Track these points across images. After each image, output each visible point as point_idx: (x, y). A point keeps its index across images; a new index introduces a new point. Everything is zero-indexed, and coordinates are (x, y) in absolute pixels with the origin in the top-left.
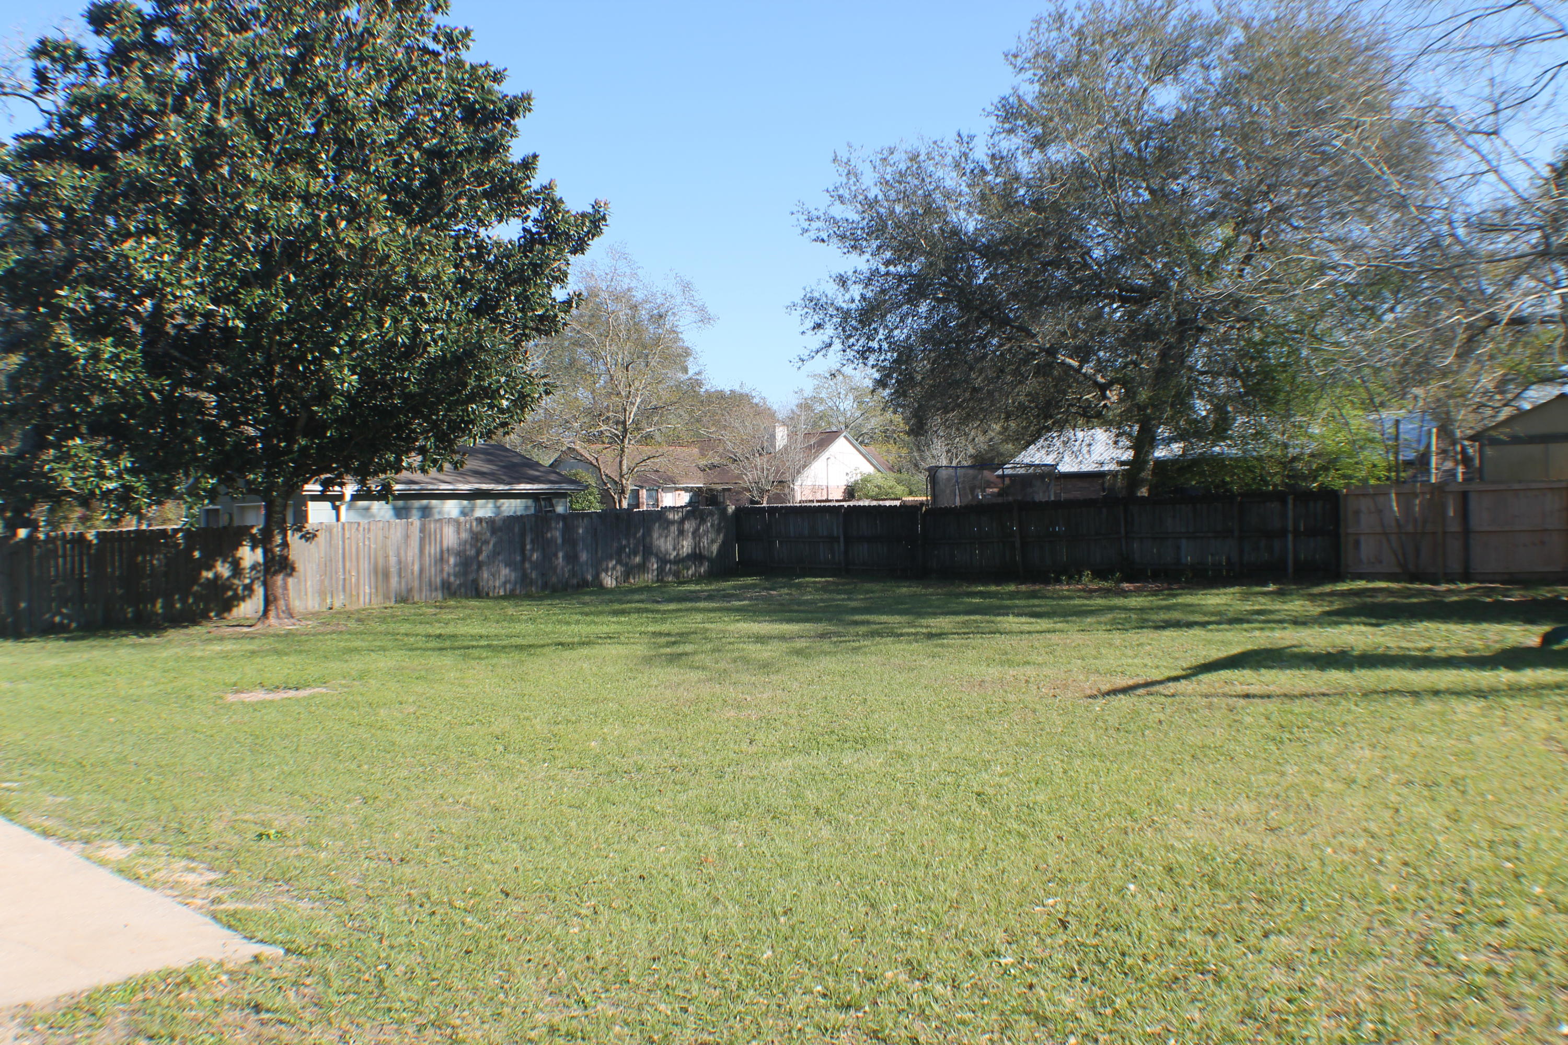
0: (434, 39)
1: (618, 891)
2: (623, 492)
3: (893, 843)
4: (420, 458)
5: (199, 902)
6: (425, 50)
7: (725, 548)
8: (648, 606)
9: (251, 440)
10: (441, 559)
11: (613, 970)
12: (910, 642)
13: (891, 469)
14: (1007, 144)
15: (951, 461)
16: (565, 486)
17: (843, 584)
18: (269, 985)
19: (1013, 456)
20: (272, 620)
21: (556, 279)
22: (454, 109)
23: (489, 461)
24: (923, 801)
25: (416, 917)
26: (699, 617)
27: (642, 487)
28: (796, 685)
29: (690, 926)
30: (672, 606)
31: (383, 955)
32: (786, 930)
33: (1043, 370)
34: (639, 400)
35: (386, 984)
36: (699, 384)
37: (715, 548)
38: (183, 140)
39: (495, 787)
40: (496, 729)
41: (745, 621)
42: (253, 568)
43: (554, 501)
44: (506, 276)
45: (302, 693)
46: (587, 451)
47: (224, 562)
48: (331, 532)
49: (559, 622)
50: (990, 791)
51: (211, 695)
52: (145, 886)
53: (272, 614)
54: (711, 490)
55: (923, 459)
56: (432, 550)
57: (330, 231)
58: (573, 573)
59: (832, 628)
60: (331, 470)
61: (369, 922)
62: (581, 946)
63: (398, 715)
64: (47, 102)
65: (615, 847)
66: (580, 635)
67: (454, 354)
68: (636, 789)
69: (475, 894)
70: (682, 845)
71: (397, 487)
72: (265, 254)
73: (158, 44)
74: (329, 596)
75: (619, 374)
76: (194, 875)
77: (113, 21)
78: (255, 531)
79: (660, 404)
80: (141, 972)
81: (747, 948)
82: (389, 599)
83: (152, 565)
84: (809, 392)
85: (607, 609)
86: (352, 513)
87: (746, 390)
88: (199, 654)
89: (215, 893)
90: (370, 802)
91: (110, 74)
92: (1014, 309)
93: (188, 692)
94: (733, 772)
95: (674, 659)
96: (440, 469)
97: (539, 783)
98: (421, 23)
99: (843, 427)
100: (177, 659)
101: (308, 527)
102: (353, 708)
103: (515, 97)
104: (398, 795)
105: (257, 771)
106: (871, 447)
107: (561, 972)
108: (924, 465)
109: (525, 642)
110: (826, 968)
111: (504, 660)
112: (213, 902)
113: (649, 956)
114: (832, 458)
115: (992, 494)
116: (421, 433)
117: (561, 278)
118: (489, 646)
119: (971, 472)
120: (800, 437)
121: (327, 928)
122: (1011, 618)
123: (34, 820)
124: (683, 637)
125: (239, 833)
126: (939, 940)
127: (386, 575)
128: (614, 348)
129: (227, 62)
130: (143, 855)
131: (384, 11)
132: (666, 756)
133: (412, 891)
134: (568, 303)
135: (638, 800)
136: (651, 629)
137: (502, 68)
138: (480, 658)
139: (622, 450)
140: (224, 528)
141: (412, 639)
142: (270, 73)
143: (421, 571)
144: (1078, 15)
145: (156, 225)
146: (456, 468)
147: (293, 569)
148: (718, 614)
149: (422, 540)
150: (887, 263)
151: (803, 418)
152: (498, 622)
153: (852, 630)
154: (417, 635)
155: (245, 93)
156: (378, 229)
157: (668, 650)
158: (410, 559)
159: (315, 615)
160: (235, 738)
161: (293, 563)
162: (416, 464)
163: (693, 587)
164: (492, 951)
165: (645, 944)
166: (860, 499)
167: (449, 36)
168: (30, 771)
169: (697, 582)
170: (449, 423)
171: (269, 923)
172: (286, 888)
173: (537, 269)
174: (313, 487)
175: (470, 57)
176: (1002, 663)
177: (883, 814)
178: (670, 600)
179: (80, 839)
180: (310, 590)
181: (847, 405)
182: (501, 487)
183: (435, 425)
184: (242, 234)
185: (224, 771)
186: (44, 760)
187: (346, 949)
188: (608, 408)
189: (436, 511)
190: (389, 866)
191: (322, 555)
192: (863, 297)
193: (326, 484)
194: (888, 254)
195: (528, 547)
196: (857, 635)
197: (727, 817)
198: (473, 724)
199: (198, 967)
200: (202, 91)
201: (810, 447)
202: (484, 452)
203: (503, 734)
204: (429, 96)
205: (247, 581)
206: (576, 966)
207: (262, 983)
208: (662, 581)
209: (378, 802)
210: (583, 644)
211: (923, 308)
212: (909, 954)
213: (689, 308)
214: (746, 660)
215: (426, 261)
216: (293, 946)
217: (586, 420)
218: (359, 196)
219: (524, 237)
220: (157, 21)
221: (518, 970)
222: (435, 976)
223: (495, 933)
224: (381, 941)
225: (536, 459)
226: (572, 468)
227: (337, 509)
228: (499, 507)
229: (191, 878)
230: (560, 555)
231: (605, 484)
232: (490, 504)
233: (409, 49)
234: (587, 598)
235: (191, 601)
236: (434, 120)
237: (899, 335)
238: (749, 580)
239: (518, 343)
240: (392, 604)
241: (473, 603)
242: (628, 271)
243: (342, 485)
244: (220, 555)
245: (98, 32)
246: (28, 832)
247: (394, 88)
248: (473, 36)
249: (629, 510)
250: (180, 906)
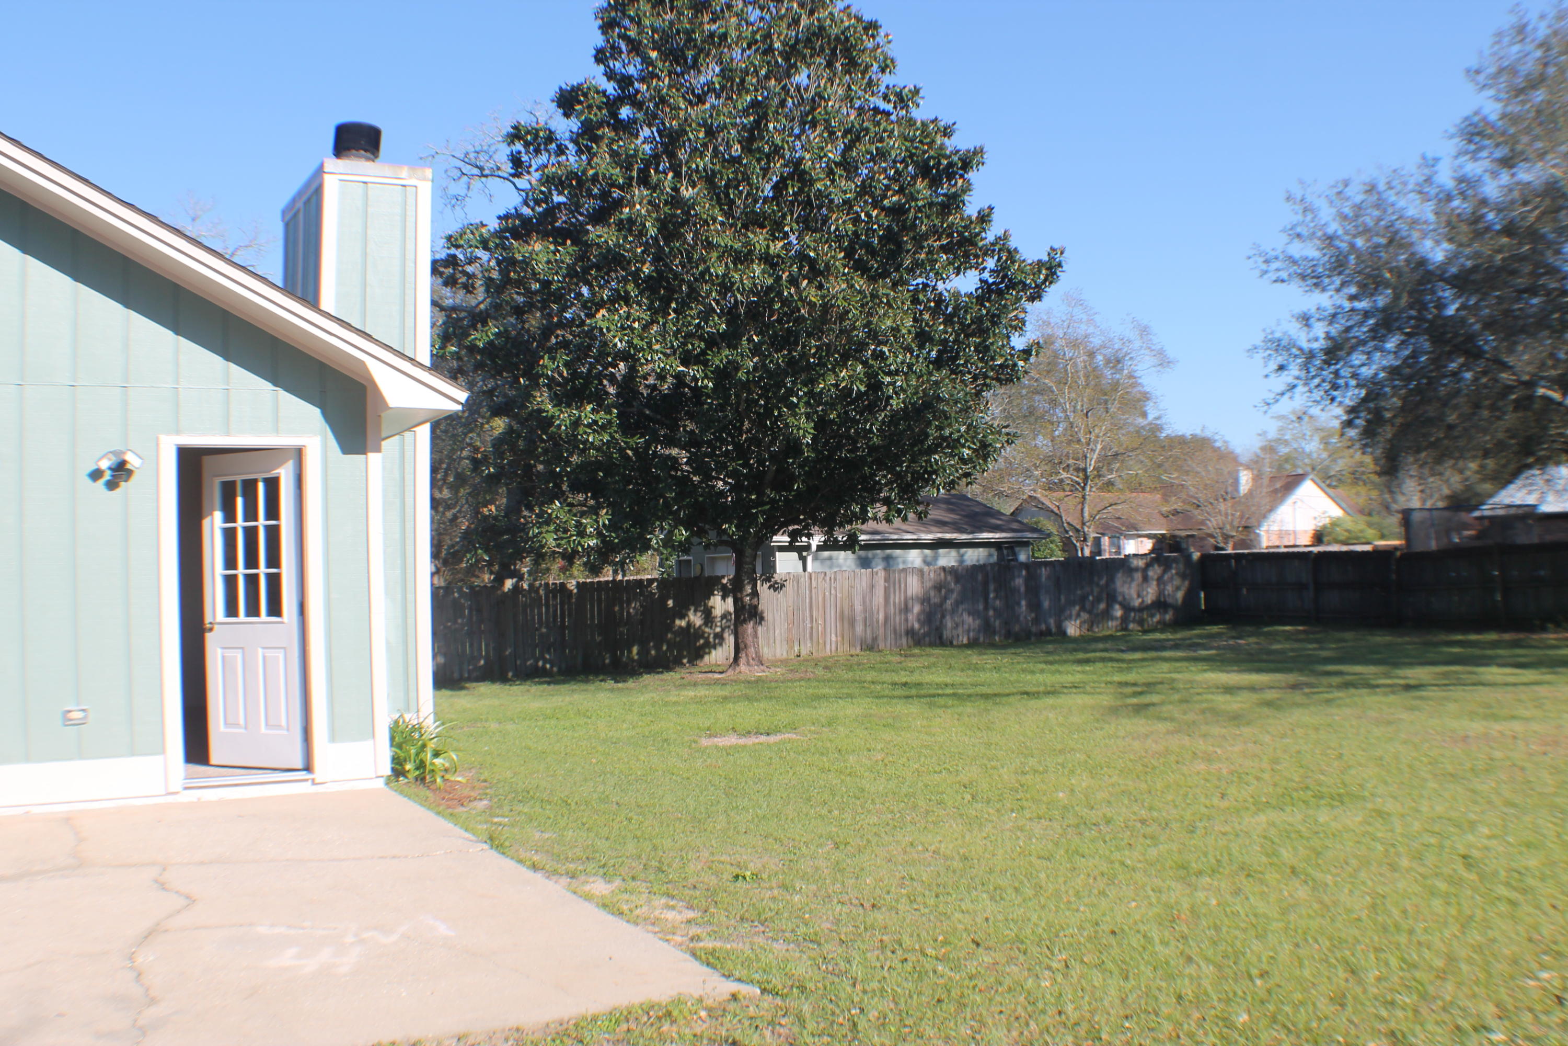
0: (884, 99)
1: (1088, 945)
2: (1085, 540)
3: (1374, 906)
4: (884, 509)
5: (678, 939)
6: (876, 110)
7: (1191, 595)
8: (1114, 655)
9: (722, 494)
10: (906, 609)
11: (1085, 1026)
12: (1385, 694)
13: (1361, 512)
14: (1473, 168)
15: (1424, 501)
16: (1029, 535)
17: (1313, 633)
18: (747, 1023)
19: (1491, 496)
20: (743, 667)
21: (1015, 328)
22: (907, 166)
23: (951, 511)
24: (1405, 862)
25: (888, 964)
26: (1165, 666)
27: (1103, 534)
28: (1267, 738)
29: (1164, 984)
30: (1138, 655)
31: (856, 999)
32: (1262, 994)
33: (1520, 405)
34: (1099, 447)
35: (859, 1028)
36: (1159, 428)
37: (1180, 595)
38: (647, 211)
39: (963, 837)
40: (964, 778)
41: (1212, 670)
42: (724, 616)
43: (1017, 549)
44: (964, 328)
45: (772, 739)
46: (1049, 500)
47: (695, 611)
48: (798, 582)
49: (1024, 671)
50: (1475, 853)
51: (686, 738)
52: (628, 921)
53: (743, 660)
54: (1174, 537)
55: (1395, 501)
56: (897, 598)
57: (793, 290)
58: (1036, 621)
59: (1303, 679)
60: (799, 522)
61: (842, 965)
62: (1053, 1000)
63: (867, 762)
64: (522, 183)
65: (1086, 900)
66: (1045, 685)
67: (913, 404)
68: (1105, 842)
69: (946, 943)
70: (1154, 900)
71: (863, 537)
72: (731, 314)
73: (621, 121)
74: (796, 644)
75: (1080, 422)
76: (674, 913)
77: (580, 103)
78: (725, 581)
79: (1122, 451)
80: (626, 1003)
81: (1223, 1011)
82: (854, 646)
83: (628, 612)
84: (1272, 434)
85: (1071, 657)
86: (817, 563)
87: (1208, 434)
88: (674, 699)
89: (694, 930)
90: (842, 847)
91: (580, 152)
92: (1489, 341)
93: (665, 736)
94: (1205, 828)
95: (1140, 709)
96: (905, 519)
97: (1008, 833)
98: (870, 83)
99: (1309, 469)
100: (653, 704)
101: (777, 577)
102: (822, 754)
103: (968, 151)
104: (868, 841)
105: (732, 814)
106: (1339, 490)
107: (1033, 1025)
108: (1395, 507)
109: (989, 691)
110: (1305, 1035)
111: (969, 708)
112: (692, 939)
113: (1122, 1013)
114: (1299, 504)
115: (1470, 538)
116: (886, 485)
117: (1020, 326)
118: (954, 695)
119: (1447, 514)
120: (1266, 481)
121: (802, 969)
122: (1494, 669)
123: (523, 855)
124: (1150, 687)
125: (717, 874)
126: (1424, 1011)
127: (852, 622)
128: (1073, 395)
129: (687, 133)
130: (626, 891)
131: (834, 75)
132: (1136, 808)
133: (885, 938)
134: (1026, 353)
135: (1107, 853)
136: (1117, 678)
137: (951, 123)
138: (946, 706)
139: (1084, 497)
140: (696, 578)
141: (879, 687)
142: (728, 142)
143: (886, 618)
144: (1543, 25)
145: (627, 292)
146: (920, 518)
147: (762, 619)
148: (1185, 664)
149: (886, 590)
150: (1352, 298)
151: (1267, 460)
152: (962, 670)
153: (1325, 680)
154: (883, 683)
155: (704, 162)
156: (837, 287)
157: (1134, 701)
158: (875, 609)
159: (784, 662)
160: (710, 781)
161: (762, 612)
162: (880, 515)
163: (1158, 636)
164: (963, 1001)
165: (1117, 1001)
166: (1329, 544)
167: (899, 95)
168: (520, 807)
169: (1162, 631)
170: (913, 474)
171: (747, 963)
172: (762, 928)
173: (995, 319)
174: (781, 539)
175: (920, 114)
176: (1486, 717)
177: (1363, 875)
178: (1134, 649)
179: (567, 873)
180: (778, 638)
181: (1313, 446)
182: (964, 537)
183: (899, 476)
184: (708, 297)
185: (701, 813)
186: (533, 798)
187: (820, 992)
188: (1067, 456)
189: (900, 560)
190: (861, 911)
191: (790, 604)
192: (1328, 337)
193: (794, 535)
194: (1353, 290)
195: (992, 595)
196: (1330, 686)
197: (1200, 873)
198: (940, 772)
199: (679, 1001)
200: (664, 164)
201: (1276, 491)
202: (946, 502)
203: (971, 783)
204: (882, 154)
205: (718, 630)
206: (1048, 1020)
207: (740, 1021)
208: (1125, 629)
209: (849, 847)
210: (1048, 693)
211: (1390, 345)
212: (1393, 1025)
213: (1147, 352)
214: (1215, 712)
215: (884, 315)
216: (769, 987)
217: (1046, 468)
218: (818, 255)
219: (981, 288)
220: (619, 101)
221: (990, 1021)
222: (907, 1023)
223: (966, 982)
224: (854, 985)
225: (996, 507)
226: (1033, 516)
227: (803, 559)
228: (962, 556)
229: (670, 915)
230: (1023, 603)
231: (1067, 532)
232: (953, 553)
233: (861, 111)
234: (1050, 647)
235: (665, 648)
236: (888, 177)
237: (1366, 372)
238: (1215, 629)
239: (978, 394)
240: (858, 651)
241: (937, 651)
242: (1085, 317)
243: (809, 536)
244: (693, 604)
245: (567, 115)
246: (519, 866)
247: (848, 148)
248: (922, 93)
249: (1092, 558)
250: (661, 942)
